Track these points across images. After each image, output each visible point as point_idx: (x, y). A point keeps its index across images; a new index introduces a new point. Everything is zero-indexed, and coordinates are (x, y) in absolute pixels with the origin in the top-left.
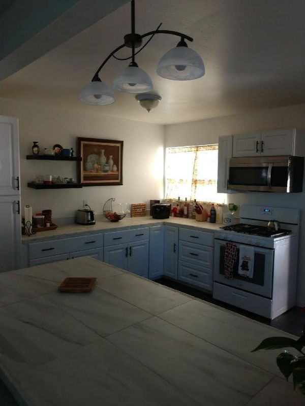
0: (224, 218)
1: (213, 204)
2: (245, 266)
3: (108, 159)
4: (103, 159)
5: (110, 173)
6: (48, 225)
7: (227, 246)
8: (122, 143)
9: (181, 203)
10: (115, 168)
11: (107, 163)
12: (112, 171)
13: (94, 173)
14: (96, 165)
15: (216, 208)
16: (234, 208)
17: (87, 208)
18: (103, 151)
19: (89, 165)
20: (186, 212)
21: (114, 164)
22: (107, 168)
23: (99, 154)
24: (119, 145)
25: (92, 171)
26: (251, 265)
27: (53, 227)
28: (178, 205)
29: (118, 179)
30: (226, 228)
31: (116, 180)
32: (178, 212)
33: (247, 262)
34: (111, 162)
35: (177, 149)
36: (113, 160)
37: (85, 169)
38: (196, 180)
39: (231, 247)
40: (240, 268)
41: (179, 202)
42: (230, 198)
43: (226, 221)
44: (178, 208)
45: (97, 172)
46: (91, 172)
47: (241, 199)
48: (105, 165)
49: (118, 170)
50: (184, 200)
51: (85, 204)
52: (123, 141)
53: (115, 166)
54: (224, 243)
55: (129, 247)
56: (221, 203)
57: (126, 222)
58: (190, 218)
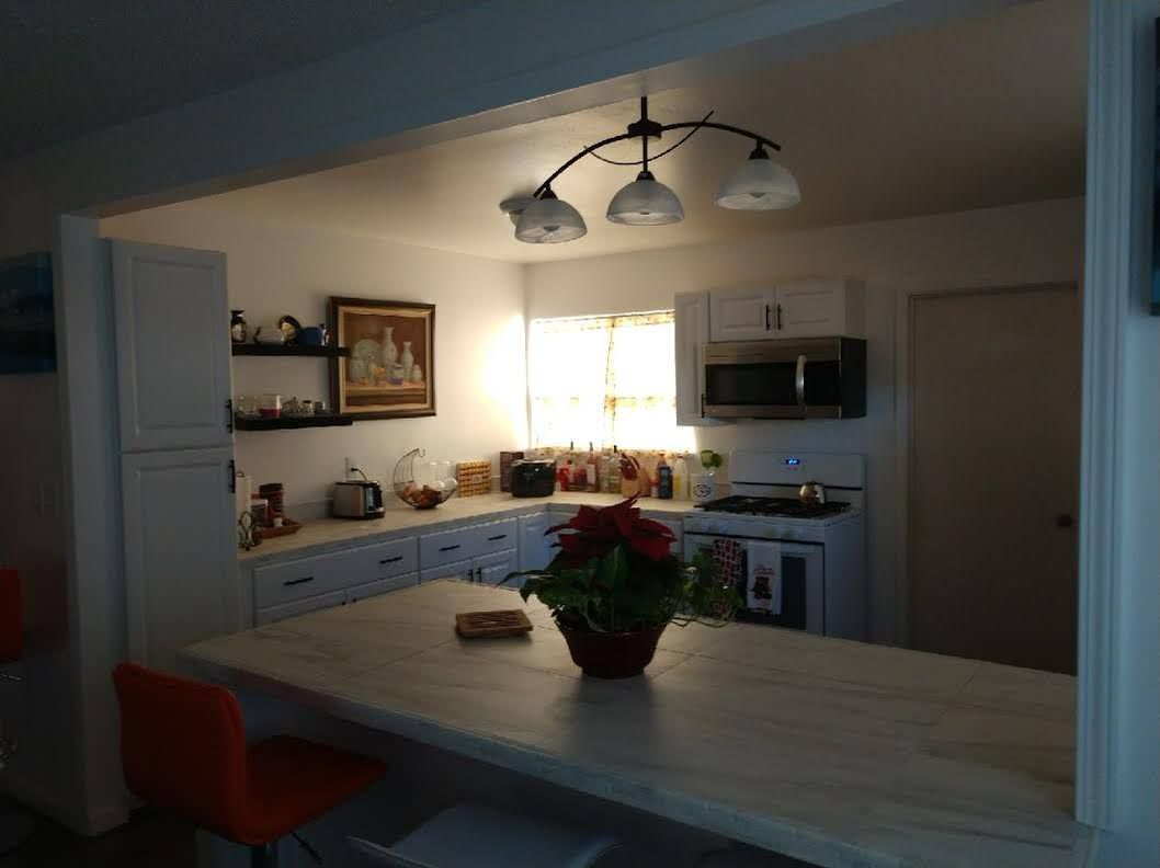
0: (693, 485)
1: (662, 455)
2: (762, 590)
3: (401, 350)
4: (390, 350)
5: (406, 385)
6: (279, 522)
7: (717, 547)
8: (432, 308)
9: (579, 455)
10: (418, 374)
11: (399, 360)
12: (411, 381)
13: (369, 388)
14: (373, 367)
15: (669, 463)
16: (715, 460)
17: (358, 477)
18: (389, 331)
19: (358, 365)
20: (591, 479)
21: (415, 362)
22: (398, 374)
23: (379, 338)
24: (425, 314)
25: (366, 381)
26: (775, 584)
27: (291, 528)
28: (570, 462)
29: (425, 402)
30: (707, 507)
31: (421, 402)
32: (571, 478)
33: (766, 580)
34: (409, 357)
35: (558, 323)
36: (413, 353)
37: (348, 379)
38: (615, 399)
39: (728, 549)
40: (750, 595)
41: (572, 457)
42: (702, 438)
43: (699, 493)
44: (572, 468)
45: (377, 385)
46: (364, 384)
47: (728, 438)
48: (393, 367)
49: (424, 379)
50: (586, 449)
51: (350, 467)
52: (434, 306)
53: (417, 367)
54: (708, 541)
55: (475, 571)
56: (681, 450)
57: (452, 509)
58: (605, 492)
